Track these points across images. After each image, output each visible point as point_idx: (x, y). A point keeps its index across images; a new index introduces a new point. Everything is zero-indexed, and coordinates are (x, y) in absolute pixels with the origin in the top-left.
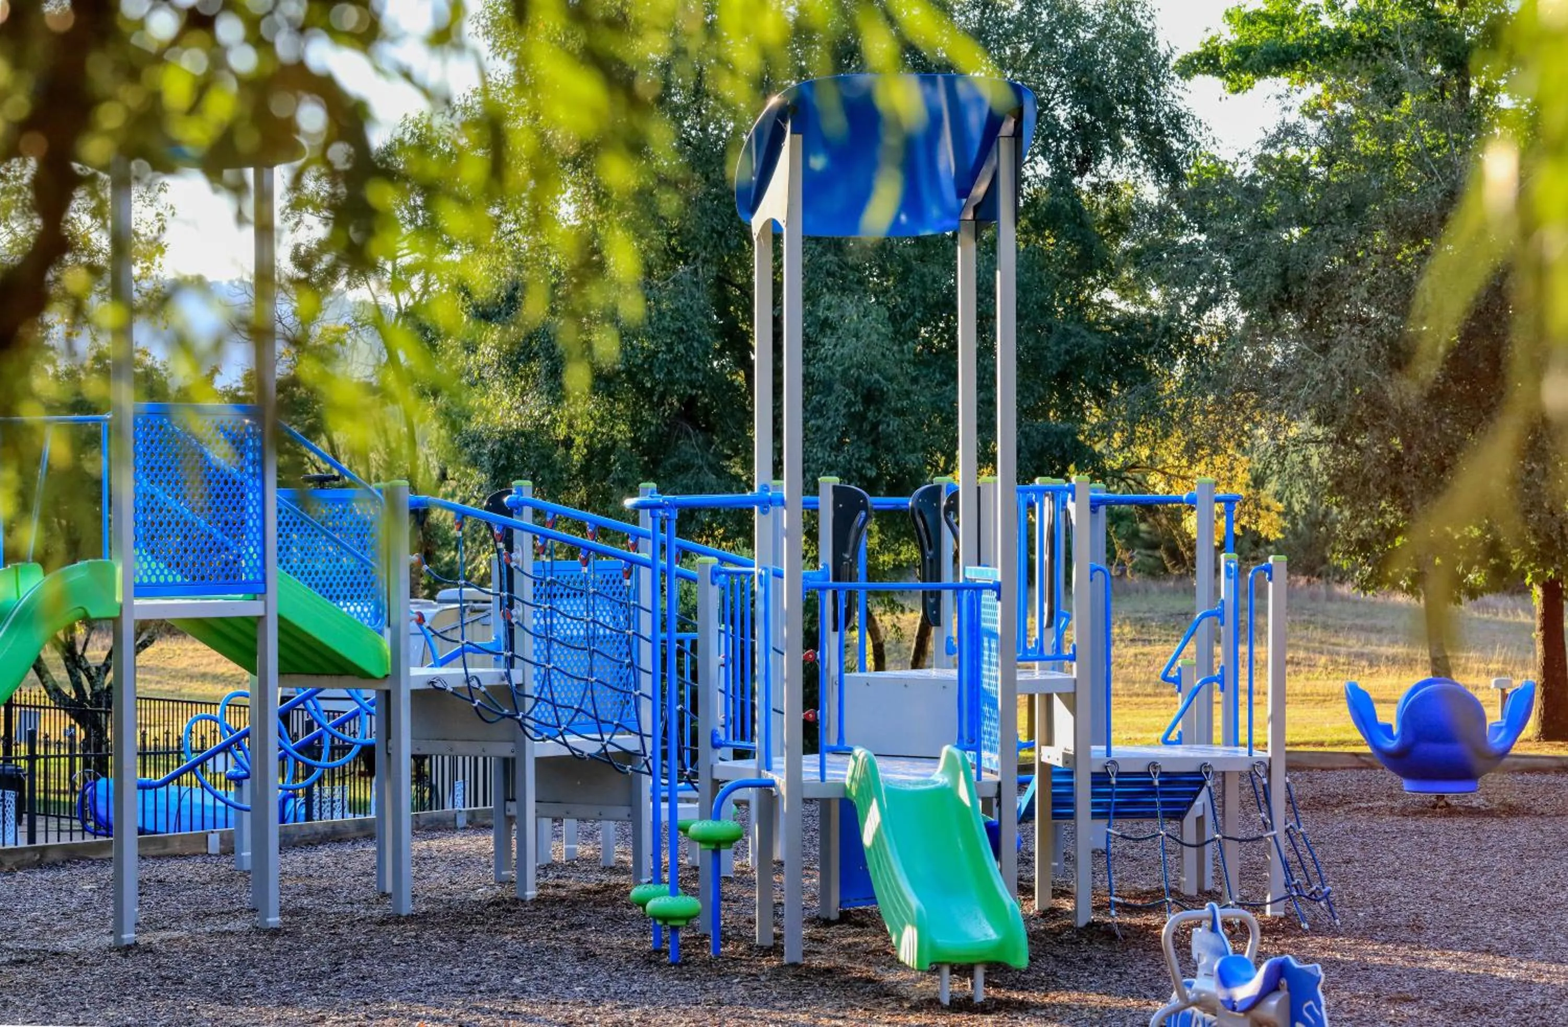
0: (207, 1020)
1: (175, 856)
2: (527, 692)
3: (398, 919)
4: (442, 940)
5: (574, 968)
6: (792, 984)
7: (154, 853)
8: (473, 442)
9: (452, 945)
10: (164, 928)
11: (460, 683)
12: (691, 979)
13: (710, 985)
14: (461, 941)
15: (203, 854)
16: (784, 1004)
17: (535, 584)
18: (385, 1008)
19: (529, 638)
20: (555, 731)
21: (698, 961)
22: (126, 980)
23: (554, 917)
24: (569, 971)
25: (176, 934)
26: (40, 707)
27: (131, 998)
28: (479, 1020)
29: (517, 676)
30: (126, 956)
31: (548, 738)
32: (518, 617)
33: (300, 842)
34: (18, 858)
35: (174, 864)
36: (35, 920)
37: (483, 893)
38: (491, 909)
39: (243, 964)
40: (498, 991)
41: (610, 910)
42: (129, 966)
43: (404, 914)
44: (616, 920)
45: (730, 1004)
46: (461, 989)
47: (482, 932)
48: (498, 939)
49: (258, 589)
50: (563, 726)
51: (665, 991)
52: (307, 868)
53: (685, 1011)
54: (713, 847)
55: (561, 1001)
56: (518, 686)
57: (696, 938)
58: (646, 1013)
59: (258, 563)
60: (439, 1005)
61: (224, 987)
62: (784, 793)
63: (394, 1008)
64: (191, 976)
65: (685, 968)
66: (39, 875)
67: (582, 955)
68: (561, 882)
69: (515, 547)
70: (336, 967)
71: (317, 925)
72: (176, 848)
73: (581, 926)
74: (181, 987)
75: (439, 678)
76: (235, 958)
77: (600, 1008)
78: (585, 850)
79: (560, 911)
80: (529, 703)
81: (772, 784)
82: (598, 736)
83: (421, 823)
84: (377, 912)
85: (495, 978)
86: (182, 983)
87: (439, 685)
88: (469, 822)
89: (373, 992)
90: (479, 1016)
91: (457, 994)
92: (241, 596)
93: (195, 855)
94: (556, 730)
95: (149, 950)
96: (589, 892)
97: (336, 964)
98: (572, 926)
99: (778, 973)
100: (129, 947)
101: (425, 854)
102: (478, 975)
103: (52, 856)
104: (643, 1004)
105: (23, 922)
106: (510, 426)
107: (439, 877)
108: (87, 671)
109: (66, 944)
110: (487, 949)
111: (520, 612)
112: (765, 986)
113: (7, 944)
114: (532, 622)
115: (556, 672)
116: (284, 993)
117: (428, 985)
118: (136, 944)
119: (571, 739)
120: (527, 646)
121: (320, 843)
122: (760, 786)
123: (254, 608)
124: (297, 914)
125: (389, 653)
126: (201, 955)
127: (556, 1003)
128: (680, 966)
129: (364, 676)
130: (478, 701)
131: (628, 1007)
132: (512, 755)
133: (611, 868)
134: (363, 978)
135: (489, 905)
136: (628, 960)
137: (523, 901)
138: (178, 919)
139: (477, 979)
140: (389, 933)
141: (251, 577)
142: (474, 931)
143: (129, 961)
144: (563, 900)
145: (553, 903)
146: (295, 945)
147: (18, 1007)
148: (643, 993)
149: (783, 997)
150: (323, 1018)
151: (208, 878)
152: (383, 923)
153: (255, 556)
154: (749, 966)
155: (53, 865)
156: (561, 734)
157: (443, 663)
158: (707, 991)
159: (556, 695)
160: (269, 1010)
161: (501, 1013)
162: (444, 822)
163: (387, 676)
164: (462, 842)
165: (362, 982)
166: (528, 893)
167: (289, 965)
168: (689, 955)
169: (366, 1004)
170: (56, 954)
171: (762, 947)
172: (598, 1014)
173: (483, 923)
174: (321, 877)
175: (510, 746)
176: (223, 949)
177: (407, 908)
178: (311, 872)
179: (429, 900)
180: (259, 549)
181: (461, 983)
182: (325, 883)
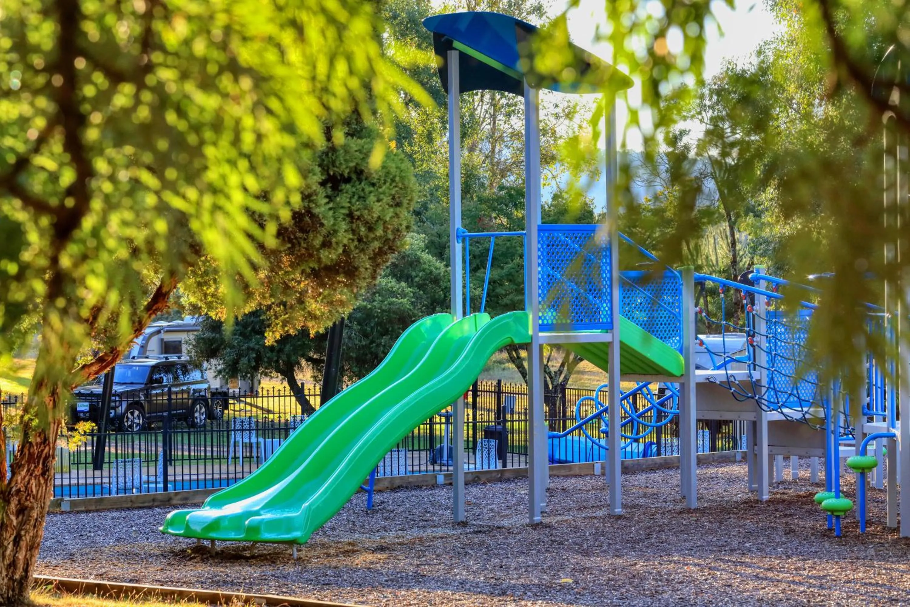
0: (572, 564)
1: (576, 476)
2: (763, 385)
3: (689, 511)
4: (710, 522)
5: (781, 537)
6: (903, 548)
7: (565, 474)
8: (764, 242)
9: (716, 525)
10: (559, 514)
11: (725, 379)
12: (845, 545)
13: (855, 548)
14: (721, 523)
15: (591, 475)
16: (895, 559)
17: (767, 323)
18: (671, 559)
19: (764, 354)
20: (776, 406)
21: (852, 535)
22: (532, 542)
23: (777, 510)
24: (778, 540)
25: (566, 518)
26: (516, 394)
27: (534, 552)
28: (720, 566)
29: (756, 375)
30: (535, 529)
31: (774, 410)
32: (757, 342)
33: (647, 468)
34: (488, 476)
35: (573, 480)
36: (492, 510)
37: (740, 497)
38: (742, 506)
39: (598, 534)
40: (735, 550)
41: (810, 507)
42: (535, 535)
43: (693, 508)
44: (810, 512)
45: (864, 559)
46: (715, 549)
47: (734, 518)
48: (742, 522)
49: (609, 326)
50: (781, 403)
51: (829, 552)
52: (646, 483)
53: (837, 562)
54: (860, 471)
55: (769, 556)
56: (757, 380)
57: (854, 522)
58: (815, 563)
59: (609, 312)
60: (700, 558)
61: (585, 546)
62: (900, 440)
63: (675, 559)
64: (568, 540)
65: (843, 539)
66: (499, 485)
67: (788, 531)
68: (786, 491)
69: (756, 302)
70: (648, 536)
71: (644, 514)
72: (577, 472)
73: (791, 515)
74: (562, 546)
75: (712, 376)
76: (594, 531)
77: (790, 560)
78: (804, 473)
79: (781, 507)
80: (764, 390)
81: (894, 436)
82: (800, 409)
83: (716, 458)
84: (678, 507)
85: (735, 543)
86: (562, 544)
87: (712, 380)
88: (743, 458)
89: (665, 550)
90: (722, 564)
91: (712, 551)
92: (600, 331)
93: (587, 475)
94: (778, 406)
95: (548, 526)
96: (800, 496)
97: (648, 535)
98: (785, 516)
99: (895, 542)
100: (537, 525)
101: (714, 475)
102: (726, 542)
103: (507, 475)
104: (814, 558)
105: (485, 511)
106: (785, 233)
107: (719, 488)
108: (549, 373)
109: (506, 523)
110: (735, 527)
111: (758, 339)
112: (886, 549)
113: (474, 522)
114: (765, 345)
115: (776, 372)
116: (617, 550)
117: (697, 547)
118: (541, 523)
119: (785, 410)
120: (763, 359)
121: (657, 469)
122: (887, 437)
123: (606, 337)
124: (634, 508)
125: (683, 362)
126: (576, 529)
127: (766, 557)
128: (841, 538)
129: (669, 375)
130: (733, 389)
131: (806, 560)
132: (755, 419)
133: (816, 484)
134: (662, 543)
135: (742, 503)
136: (813, 534)
137: (761, 501)
138: (569, 510)
139: (725, 544)
140: (683, 518)
141: (605, 320)
142: (729, 518)
143: (536, 532)
144: (784, 501)
145: (778, 503)
146: (629, 524)
147: (472, 555)
148: (816, 552)
149: (895, 555)
150: (636, 563)
151: (590, 488)
152: (681, 513)
153: (607, 309)
154: (880, 538)
155: (508, 480)
156: (780, 408)
157: (719, 368)
158: (853, 552)
159: (776, 386)
160: (607, 559)
161: (734, 562)
162: (729, 458)
163: (682, 375)
164: (737, 469)
165: (661, 545)
166: (764, 497)
167: (622, 535)
168: (847, 532)
169: (661, 556)
170: (499, 528)
171: (890, 528)
172: (788, 563)
173: (736, 514)
174: (653, 487)
175: (754, 414)
176: (588, 526)
177: (695, 505)
178: (648, 485)
179: (709, 501)
180: (609, 305)
181: (716, 546)
182: (655, 491)
